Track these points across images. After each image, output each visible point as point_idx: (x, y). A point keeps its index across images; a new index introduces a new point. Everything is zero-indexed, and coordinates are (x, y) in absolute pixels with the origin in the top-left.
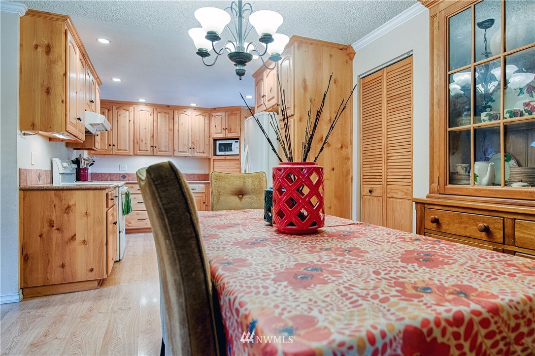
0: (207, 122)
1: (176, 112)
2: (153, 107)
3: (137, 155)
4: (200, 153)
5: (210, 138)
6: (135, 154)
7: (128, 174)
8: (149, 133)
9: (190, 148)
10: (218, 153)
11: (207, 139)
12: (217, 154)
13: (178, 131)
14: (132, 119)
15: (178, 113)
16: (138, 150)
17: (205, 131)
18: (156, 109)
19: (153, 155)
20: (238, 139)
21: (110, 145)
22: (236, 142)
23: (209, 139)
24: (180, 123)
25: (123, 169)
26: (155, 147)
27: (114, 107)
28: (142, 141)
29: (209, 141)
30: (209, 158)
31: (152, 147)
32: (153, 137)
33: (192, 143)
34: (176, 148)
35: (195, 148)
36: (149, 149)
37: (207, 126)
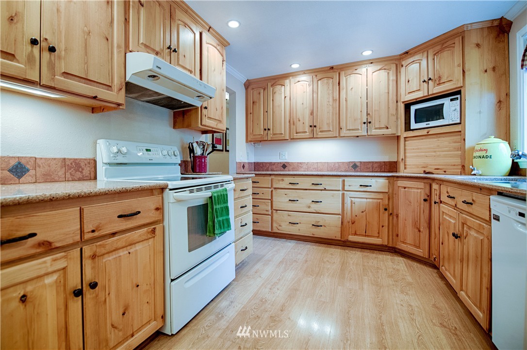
0: (392, 77)
1: (343, 74)
2: (313, 74)
3: (294, 139)
4: (380, 128)
5: (399, 103)
6: (291, 138)
7: (288, 163)
8: (308, 109)
9: (364, 123)
10: (413, 125)
11: (393, 105)
12: (411, 128)
13: (346, 100)
14: (288, 95)
15: (345, 74)
16: (295, 132)
17: (388, 93)
18: (316, 76)
19: (313, 138)
20: (459, 92)
21: (265, 130)
22: (452, 100)
23: (397, 106)
24: (349, 88)
25: (283, 158)
26: (315, 126)
27: (269, 85)
28: (299, 121)
29: (397, 109)
30: (398, 136)
31: (311, 126)
32: (312, 113)
33: (368, 114)
34: (343, 125)
35: (373, 122)
36: (307, 130)
37: (392, 85)
